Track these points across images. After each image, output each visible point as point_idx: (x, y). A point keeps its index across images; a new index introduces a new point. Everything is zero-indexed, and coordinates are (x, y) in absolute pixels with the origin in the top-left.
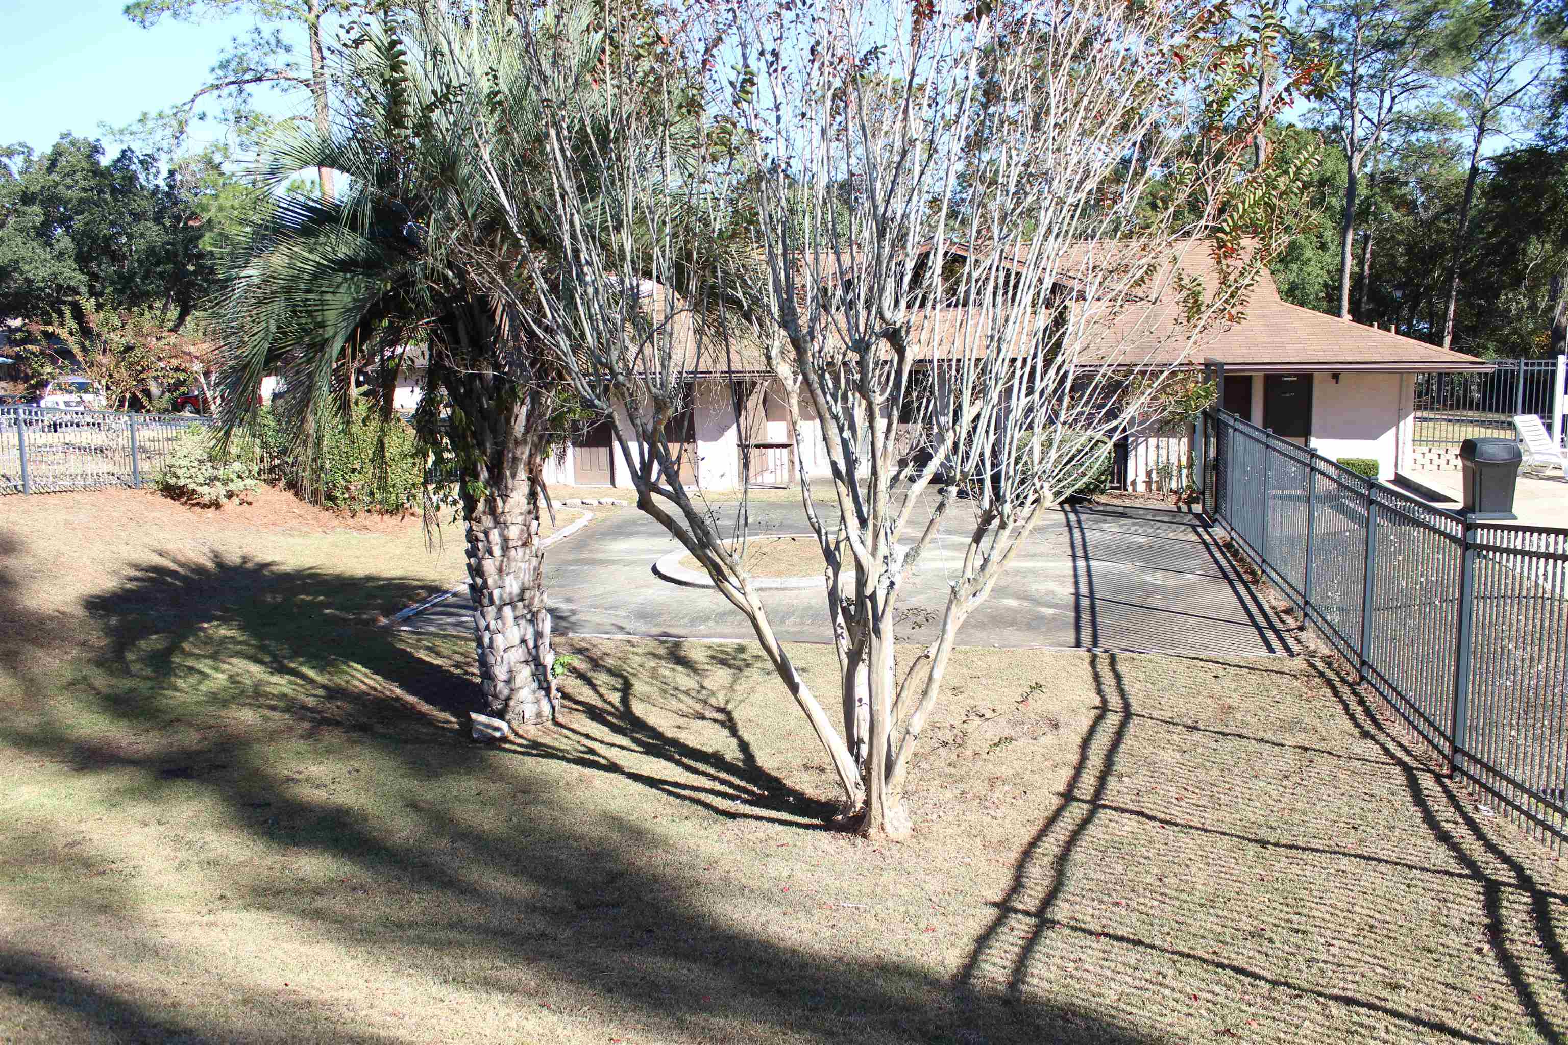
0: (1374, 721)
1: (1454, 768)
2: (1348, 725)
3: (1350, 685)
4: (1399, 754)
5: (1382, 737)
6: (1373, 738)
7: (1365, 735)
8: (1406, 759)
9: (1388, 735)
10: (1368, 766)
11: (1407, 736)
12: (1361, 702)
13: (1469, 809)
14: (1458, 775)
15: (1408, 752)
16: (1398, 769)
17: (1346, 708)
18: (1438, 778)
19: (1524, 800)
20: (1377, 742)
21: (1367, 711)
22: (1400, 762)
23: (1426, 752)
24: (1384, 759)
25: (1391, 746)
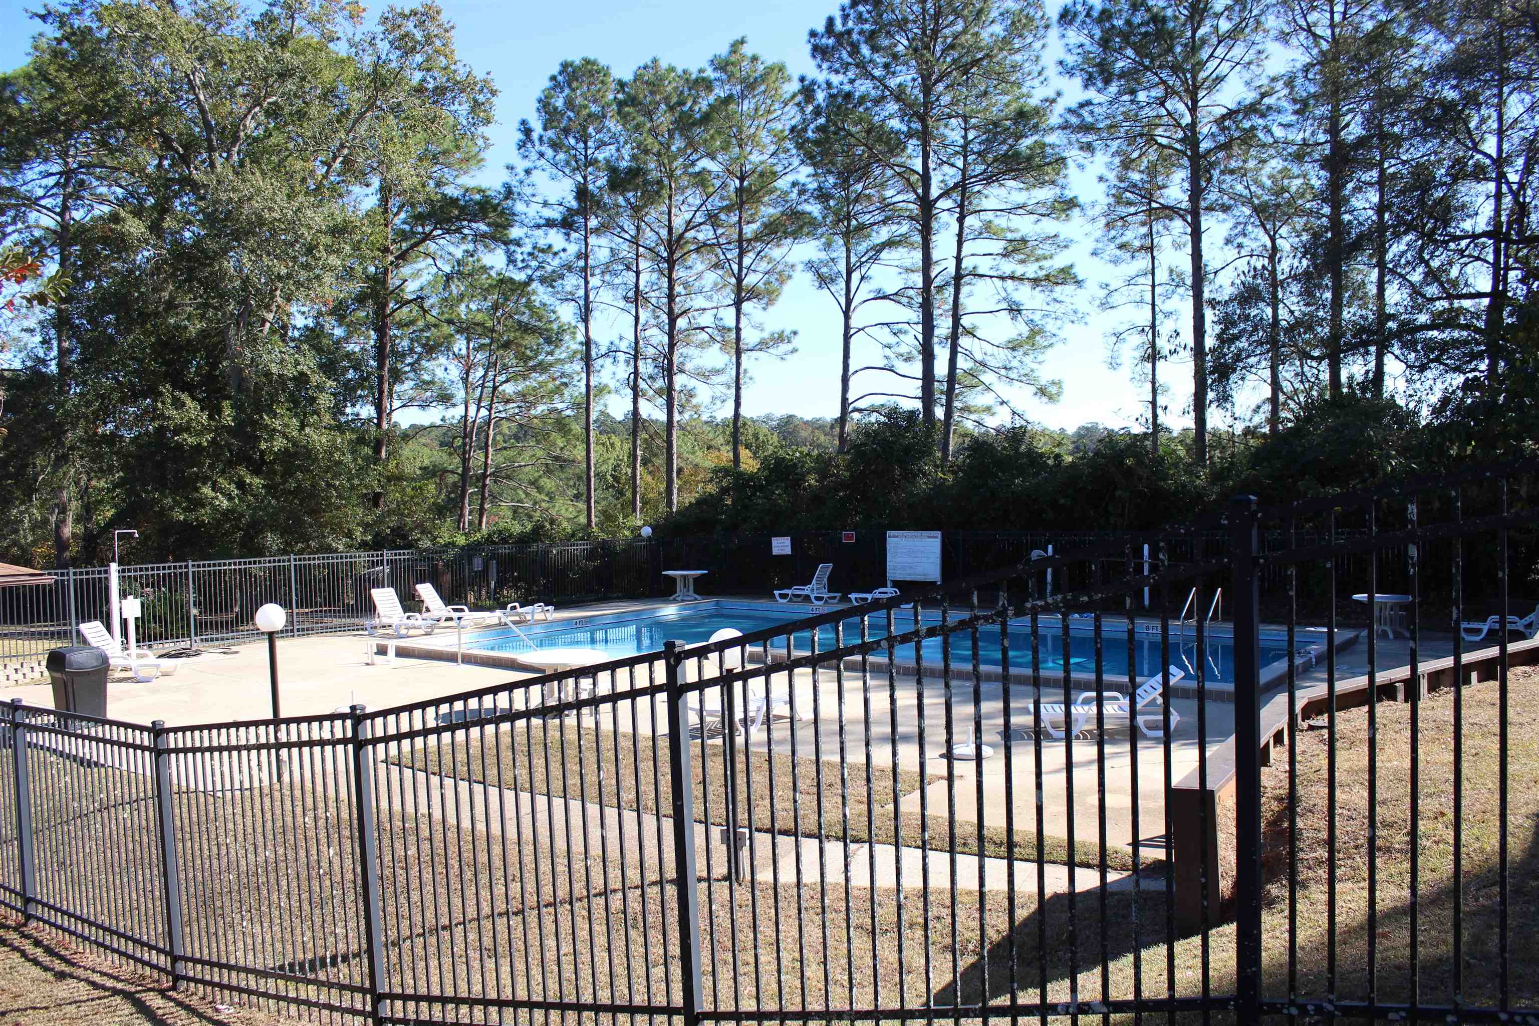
0: (63, 959)
1: (177, 978)
2: (36, 972)
3: (15, 929)
4: (110, 983)
5: (80, 972)
6: (72, 976)
7: (61, 976)
8: (120, 986)
9: (86, 969)
10: (84, 1008)
11: (107, 962)
12: (37, 943)
13: (210, 1013)
14: (183, 985)
15: (117, 978)
16: (118, 999)
17: (24, 954)
18: (162, 993)
19: (271, 985)
20: (79, 979)
21: (49, 951)
22: (115, 992)
23: (135, 972)
24: (96, 993)
25: (97, 978)
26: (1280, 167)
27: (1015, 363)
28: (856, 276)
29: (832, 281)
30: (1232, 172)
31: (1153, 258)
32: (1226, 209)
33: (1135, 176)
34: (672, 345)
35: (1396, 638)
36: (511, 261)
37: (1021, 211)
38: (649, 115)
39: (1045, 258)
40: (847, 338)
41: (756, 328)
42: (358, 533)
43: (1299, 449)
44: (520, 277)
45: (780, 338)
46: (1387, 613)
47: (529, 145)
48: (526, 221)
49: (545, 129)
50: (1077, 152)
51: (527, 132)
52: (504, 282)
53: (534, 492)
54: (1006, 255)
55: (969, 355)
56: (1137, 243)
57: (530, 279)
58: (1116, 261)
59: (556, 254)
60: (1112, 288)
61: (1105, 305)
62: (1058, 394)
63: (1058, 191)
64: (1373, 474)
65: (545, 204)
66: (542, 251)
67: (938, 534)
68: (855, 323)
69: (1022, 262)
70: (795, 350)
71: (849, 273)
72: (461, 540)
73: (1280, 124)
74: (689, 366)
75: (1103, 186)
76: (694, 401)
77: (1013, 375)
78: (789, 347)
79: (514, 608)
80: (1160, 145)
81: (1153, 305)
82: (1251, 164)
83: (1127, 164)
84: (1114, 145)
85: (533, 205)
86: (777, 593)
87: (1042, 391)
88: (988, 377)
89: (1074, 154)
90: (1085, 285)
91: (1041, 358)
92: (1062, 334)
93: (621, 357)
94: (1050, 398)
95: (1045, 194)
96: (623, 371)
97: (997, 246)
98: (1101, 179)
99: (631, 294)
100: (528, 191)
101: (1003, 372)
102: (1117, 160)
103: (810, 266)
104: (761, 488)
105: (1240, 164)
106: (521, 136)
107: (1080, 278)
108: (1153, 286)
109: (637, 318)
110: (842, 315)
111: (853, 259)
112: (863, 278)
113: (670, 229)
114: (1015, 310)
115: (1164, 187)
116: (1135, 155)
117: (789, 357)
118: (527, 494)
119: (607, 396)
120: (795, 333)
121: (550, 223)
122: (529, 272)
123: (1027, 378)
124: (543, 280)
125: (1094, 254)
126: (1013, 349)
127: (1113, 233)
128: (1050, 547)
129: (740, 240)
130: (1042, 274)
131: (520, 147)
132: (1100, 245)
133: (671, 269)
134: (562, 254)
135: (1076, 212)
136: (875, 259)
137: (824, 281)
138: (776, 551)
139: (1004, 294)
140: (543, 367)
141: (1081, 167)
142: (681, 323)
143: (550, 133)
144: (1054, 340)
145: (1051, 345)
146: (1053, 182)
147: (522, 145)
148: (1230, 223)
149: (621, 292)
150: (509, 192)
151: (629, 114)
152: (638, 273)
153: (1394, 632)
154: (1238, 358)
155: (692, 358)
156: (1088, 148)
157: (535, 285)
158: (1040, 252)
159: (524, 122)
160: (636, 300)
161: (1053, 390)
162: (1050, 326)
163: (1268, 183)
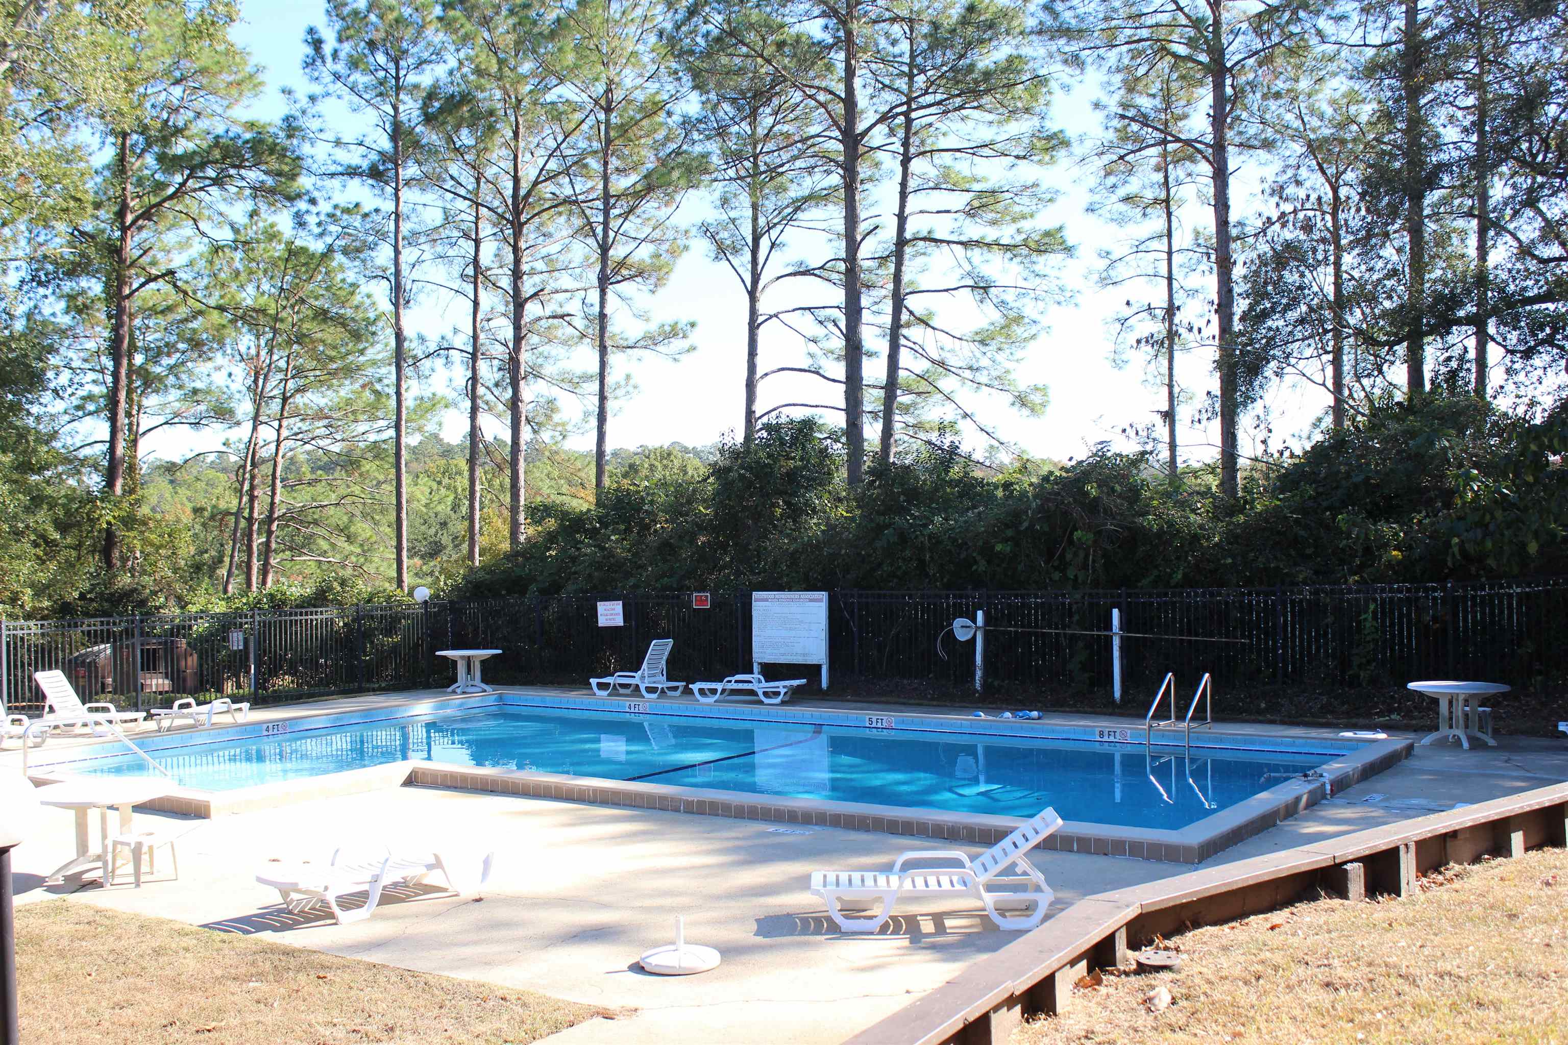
26: (1343, 89)
27: (984, 362)
28: (765, 243)
29: (736, 251)
30: (1277, 95)
31: (1169, 214)
32: (1267, 145)
33: (1145, 103)
34: (518, 339)
35: (1473, 748)
36: (301, 224)
37: (986, 151)
38: (485, 22)
39: (1024, 217)
40: (753, 327)
41: (639, 316)
42: (27, 596)
43: (1343, 469)
44: (318, 247)
45: (673, 332)
46: (1460, 709)
47: (319, 62)
48: (314, 167)
49: (340, 40)
50: (1059, 66)
51: (317, 44)
52: (293, 253)
53: (341, 542)
54: (971, 212)
55: (919, 351)
56: (1149, 195)
57: (330, 249)
58: (1121, 220)
59: (366, 215)
60: (1114, 257)
61: (1106, 281)
62: (1043, 405)
63: (1035, 122)
64: (1448, 505)
65: (338, 143)
66: (347, 211)
67: (823, 595)
68: (764, 306)
69: (994, 223)
70: (693, 348)
71: (756, 239)
72: (220, 608)
73: (1330, 17)
74: (548, 369)
75: (1100, 115)
76: (556, 418)
77: (982, 378)
78: (685, 344)
79: (188, 705)
80: (1175, 55)
81: (1170, 279)
82: (1304, 84)
83: (1131, 85)
84: (1112, 56)
85: (319, 143)
86: (594, 681)
87: (1022, 401)
88: (947, 383)
89: (1058, 71)
90: (1077, 253)
91: (1019, 354)
92: (1044, 321)
93: (455, 355)
94: (1032, 410)
95: (1023, 126)
96: (461, 374)
97: (959, 200)
98: (1097, 105)
99: (470, 271)
100: (314, 124)
101: (968, 374)
102: (1117, 79)
103: (706, 230)
104: (593, 533)
105: (1287, 85)
106: (309, 51)
107: (1070, 243)
108: (1170, 253)
109: (476, 303)
110: (747, 297)
111: (762, 221)
112: (773, 245)
113: (516, 180)
114: (982, 288)
115: (1185, 116)
116: (1141, 71)
117: (684, 358)
118: (333, 546)
119: (444, 412)
120: (693, 325)
121: (352, 172)
122: (329, 240)
123: (1000, 383)
124: (345, 251)
125: (1090, 210)
126: (983, 342)
127: (1111, 180)
128: (980, 614)
129: (607, 196)
130: (1019, 239)
131: (307, 65)
132: (1097, 198)
133: (517, 234)
134: (374, 216)
135: (1062, 153)
136: (790, 219)
137: (722, 251)
138: (602, 622)
139: (968, 268)
140: (349, 371)
141: (1066, 88)
142: (532, 310)
143: (347, 47)
144: (1034, 330)
145: (1033, 337)
146: (1027, 110)
147: (309, 64)
148: (1278, 165)
149: (456, 271)
150: (291, 127)
151: (455, 20)
152: (477, 242)
153: (1471, 739)
154: (1271, 342)
155: (557, 360)
156: (1075, 61)
157: (339, 258)
158: (1017, 209)
159: (311, 31)
160: (476, 277)
161: (1036, 398)
162: (1029, 309)
163: (1329, 111)
